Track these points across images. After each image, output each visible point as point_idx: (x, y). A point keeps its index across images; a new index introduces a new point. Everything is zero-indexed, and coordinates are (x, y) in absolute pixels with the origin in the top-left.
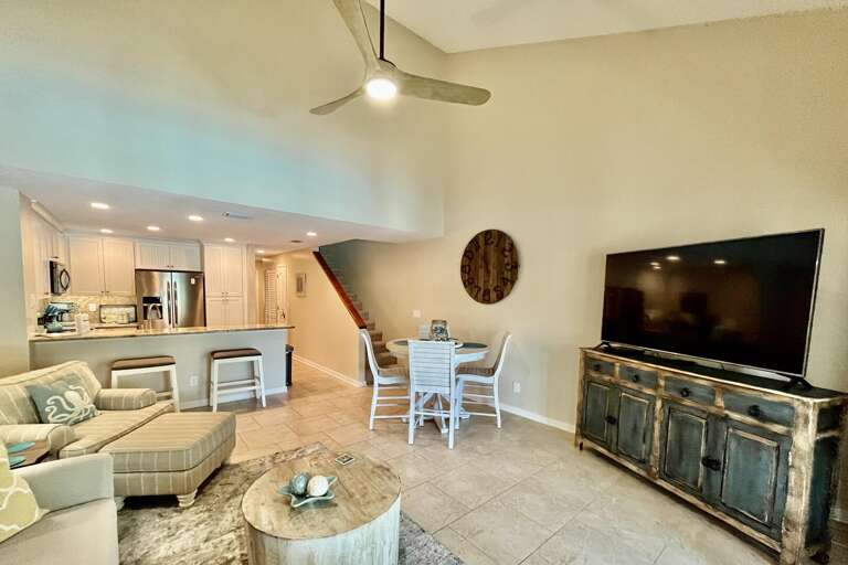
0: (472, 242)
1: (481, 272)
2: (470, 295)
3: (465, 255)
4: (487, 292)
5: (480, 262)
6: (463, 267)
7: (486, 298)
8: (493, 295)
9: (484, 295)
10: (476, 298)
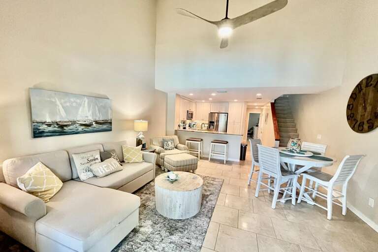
0: (357, 86)
1: (360, 109)
2: (350, 126)
3: (351, 97)
4: (361, 124)
5: (361, 101)
6: (348, 106)
7: (360, 129)
8: (366, 127)
9: (359, 126)
10: (353, 128)
